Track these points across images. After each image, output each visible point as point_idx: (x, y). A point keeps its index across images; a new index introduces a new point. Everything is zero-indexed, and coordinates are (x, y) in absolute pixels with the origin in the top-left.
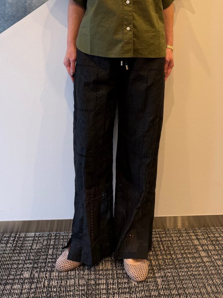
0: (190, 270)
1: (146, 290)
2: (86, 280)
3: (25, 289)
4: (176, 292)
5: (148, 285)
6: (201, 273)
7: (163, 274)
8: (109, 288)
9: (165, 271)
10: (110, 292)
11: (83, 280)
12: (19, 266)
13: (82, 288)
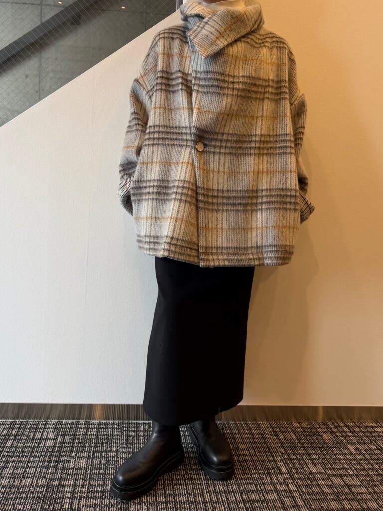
0: (189, 472)
4: (163, 499)
8: (76, 491)
10: (76, 495)
11: (43, 480)
13: (40, 490)
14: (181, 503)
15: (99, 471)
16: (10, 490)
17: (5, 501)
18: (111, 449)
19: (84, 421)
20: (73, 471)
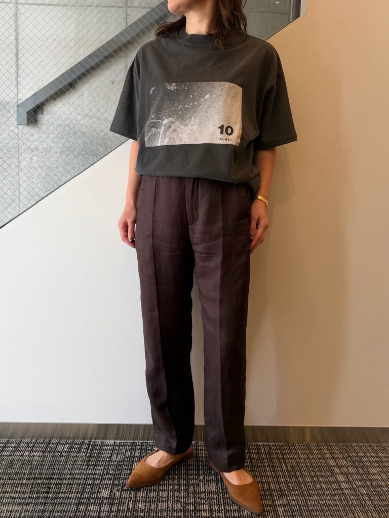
0: (323, 498)
2: (182, 504)
3: (104, 511)
6: (338, 503)
7: (285, 501)
9: (288, 498)
11: (178, 504)
12: (95, 482)
13: (178, 514)
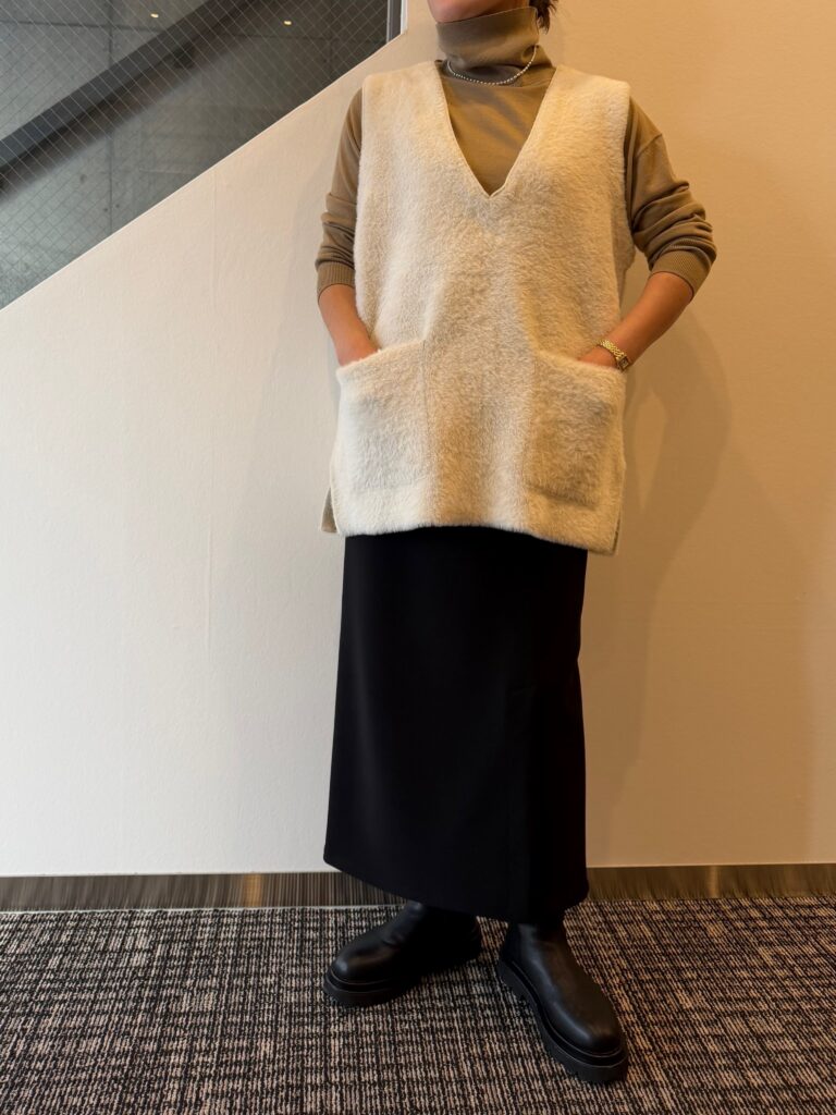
1: (293, 1071)
4: (374, 1075)
5: (302, 1055)
8: (192, 1064)
10: (193, 1073)
13: (118, 1063)
14: (413, 1082)
15: (242, 1018)
16: (55, 1066)
17: (43, 1089)
18: (268, 970)
19: (212, 909)
20: (187, 1020)
